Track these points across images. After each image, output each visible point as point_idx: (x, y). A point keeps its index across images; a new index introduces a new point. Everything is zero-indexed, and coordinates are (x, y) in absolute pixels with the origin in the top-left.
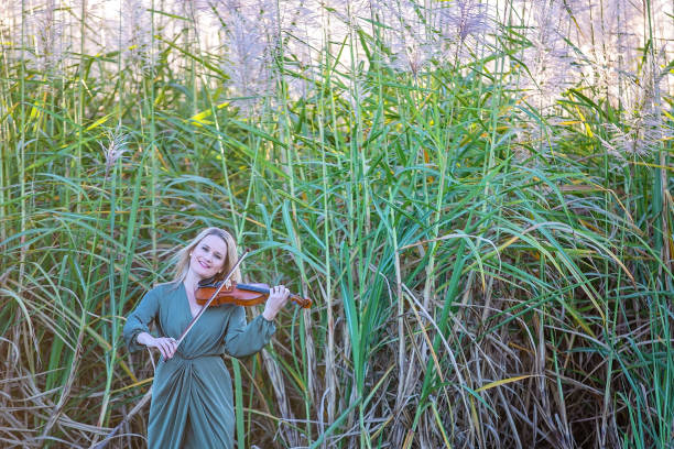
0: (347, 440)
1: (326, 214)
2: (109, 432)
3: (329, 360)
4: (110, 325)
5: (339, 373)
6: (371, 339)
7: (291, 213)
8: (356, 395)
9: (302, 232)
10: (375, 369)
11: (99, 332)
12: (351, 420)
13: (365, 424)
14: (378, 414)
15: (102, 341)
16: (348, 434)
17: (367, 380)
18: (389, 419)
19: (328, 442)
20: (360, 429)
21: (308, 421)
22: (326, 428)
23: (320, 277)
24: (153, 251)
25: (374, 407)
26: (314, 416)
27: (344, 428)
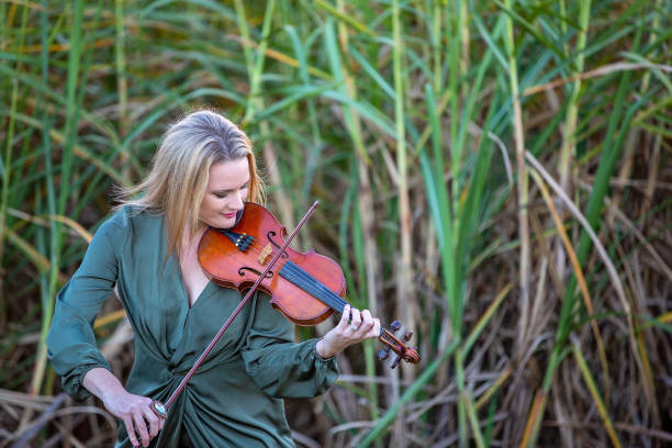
0: (436, 410)
1: (396, 42)
2: (49, 403)
3: (404, 281)
4: (47, 231)
5: (420, 300)
6: (472, 245)
7: (338, 42)
8: (449, 336)
9: (357, 73)
10: (478, 293)
11: (32, 241)
12: (442, 377)
13: (466, 383)
14: (485, 366)
15: (35, 255)
16: (438, 399)
17: (467, 311)
18: (504, 375)
19: (406, 415)
20: (455, 391)
21: (370, 378)
22: (402, 389)
23: (387, 146)
24: (121, 108)
25: (478, 356)
26: (379, 371)
27: (430, 389)
